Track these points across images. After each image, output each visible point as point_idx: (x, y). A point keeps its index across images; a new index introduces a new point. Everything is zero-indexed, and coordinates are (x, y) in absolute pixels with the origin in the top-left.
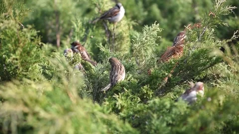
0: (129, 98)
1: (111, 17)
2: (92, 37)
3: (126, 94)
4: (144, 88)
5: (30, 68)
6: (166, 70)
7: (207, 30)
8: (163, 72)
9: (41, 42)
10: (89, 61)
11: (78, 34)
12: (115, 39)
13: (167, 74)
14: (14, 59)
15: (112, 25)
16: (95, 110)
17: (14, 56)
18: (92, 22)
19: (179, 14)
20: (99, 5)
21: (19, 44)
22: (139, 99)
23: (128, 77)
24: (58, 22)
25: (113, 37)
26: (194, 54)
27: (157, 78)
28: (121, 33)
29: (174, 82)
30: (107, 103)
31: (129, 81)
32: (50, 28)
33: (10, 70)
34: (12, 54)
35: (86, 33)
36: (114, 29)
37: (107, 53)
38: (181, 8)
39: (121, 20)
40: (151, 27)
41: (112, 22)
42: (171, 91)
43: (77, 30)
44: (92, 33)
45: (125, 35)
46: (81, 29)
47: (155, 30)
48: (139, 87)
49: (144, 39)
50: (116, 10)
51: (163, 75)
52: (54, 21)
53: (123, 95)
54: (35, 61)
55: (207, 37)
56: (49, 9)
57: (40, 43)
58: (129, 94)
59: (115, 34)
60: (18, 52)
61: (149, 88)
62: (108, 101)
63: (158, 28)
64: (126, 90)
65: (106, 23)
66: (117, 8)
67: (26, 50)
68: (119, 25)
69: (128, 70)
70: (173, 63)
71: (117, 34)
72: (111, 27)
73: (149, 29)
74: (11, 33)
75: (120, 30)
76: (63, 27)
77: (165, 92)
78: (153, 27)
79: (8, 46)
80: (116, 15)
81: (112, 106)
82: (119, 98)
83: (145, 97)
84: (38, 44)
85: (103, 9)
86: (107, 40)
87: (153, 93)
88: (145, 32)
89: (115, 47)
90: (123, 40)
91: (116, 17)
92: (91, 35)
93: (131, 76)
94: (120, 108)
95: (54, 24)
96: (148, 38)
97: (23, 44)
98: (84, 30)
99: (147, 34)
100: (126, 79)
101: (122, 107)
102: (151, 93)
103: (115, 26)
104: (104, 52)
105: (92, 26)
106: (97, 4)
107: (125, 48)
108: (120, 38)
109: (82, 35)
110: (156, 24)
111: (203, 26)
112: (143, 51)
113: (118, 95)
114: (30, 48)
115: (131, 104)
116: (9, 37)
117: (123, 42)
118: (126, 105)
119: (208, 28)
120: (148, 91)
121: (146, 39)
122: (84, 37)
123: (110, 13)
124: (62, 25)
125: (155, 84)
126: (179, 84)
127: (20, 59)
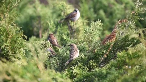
0: (81, 68)
1: (72, 18)
2: (60, 31)
3: (79, 66)
4: (90, 62)
5: (17, 51)
6: (105, 50)
7: (131, 23)
8: (103, 51)
9: (24, 34)
10: (57, 46)
11: (51, 29)
12: (75, 32)
13: (105, 52)
14: (6, 46)
15: (72, 23)
16: (57, 77)
17: (6, 44)
18: (60, 21)
19: (116, 15)
20: (64, 10)
21: (9, 36)
22: (88, 69)
23: (81, 55)
24: (40, 22)
25: (73, 30)
26: (122, 39)
27: (99, 55)
28: (78, 28)
29: (110, 57)
30: (66, 72)
31: (81, 57)
32: (35, 27)
33: (4, 53)
34: (4, 43)
35: (56, 29)
36: (73, 25)
37: (68, 40)
38: (117, 12)
39: (78, 19)
40: (95, 23)
41: (73, 21)
42: (108, 63)
43: (51, 27)
44: (60, 29)
45: (80, 29)
46: (53, 26)
47: (98, 24)
48: (88, 61)
49: (91, 30)
50: (74, 13)
51: (102, 53)
52: (38, 22)
53: (77, 66)
54: (20, 47)
55: (131, 28)
56: (35, 15)
57: (22, 35)
58: (81, 66)
59: (74, 28)
60: (8, 41)
61: (94, 61)
62: (67, 71)
63: (100, 23)
64: (79, 63)
65: (69, 21)
66: (75, 12)
67: (14, 40)
68: (77, 22)
69: (81, 50)
70: (109, 45)
71: (75, 28)
72: (72, 24)
73: (95, 24)
74: (4, 29)
75: (78, 26)
76: (43, 26)
77: (104, 64)
78: (97, 23)
79: (2, 38)
80: (75, 16)
81: (70, 74)
82: (74, 68)
83: (91, 67)
84: (21, 36)
85: (67, 12)
86: (69, 32)
87: (96, 64)
88: (92, 26)
89: (75, 36)
90: (80, 32)
91: (75, 18)
92: (59, 30)
93: (83, 54)
94: (75, 75)
95: (38, 24)
96: (94, 30)
97: (12, 36)
98: (55, 26)
99: (93, 27)
100: (79, 56)
101: (77, 74)
102: (95, 65)
103: (75, 23)
104: (66, 40)
105: (60, 24)
106: (63, 10)
107: (81, 37)
108: (78, 31)
109: (54, 30)
110: (99, 20)
111: (128, 21)
112: (91, 38)
113: (74, 66)
114: (16, 38)
115: (82, 72)
116: (2, 32)
117: (80, 33)
118: (79, 73)
119: (131, 21)
120: (93, 64)
121: (93, 30)
122: (55, 31)
123: (71, 15)
124: (43, 24)
125: (98, 58)
126: (113, 59)
127: (10, 46)
